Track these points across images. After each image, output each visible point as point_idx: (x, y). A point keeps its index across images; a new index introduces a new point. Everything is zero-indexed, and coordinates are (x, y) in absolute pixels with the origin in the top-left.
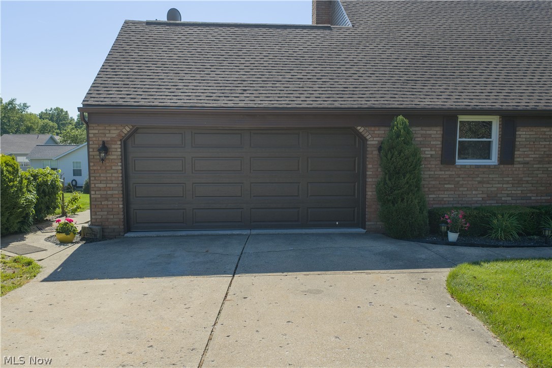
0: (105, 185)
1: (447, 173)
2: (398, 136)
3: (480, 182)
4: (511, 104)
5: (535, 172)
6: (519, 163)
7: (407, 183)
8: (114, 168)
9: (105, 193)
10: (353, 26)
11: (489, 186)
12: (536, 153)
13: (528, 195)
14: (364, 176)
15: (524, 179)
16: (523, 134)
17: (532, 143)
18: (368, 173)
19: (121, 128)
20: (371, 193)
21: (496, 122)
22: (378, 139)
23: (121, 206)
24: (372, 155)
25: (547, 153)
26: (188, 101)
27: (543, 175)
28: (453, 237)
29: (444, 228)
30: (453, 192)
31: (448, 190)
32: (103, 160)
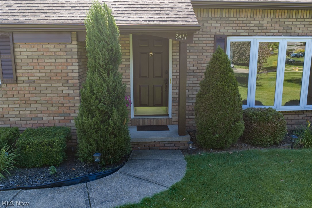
5: (43, 92)
6: (23, 82)
12: (41, 71)
13: (39, 115)
15: (31, 99)
16: (24, 51)
17: (35, 61)
25: (55, 71)
27: (52, 95)
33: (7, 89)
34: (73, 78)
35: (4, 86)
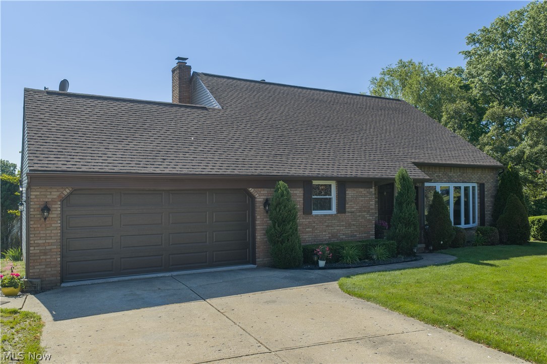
0: (44, 241)
1: (307, 220)
2: (282, 195)
3: (327, 226)
4: (342, 173)
5: (358, 218)
6: (349, 212)
7: (291, 228)
8: (53, 225)
9: (44, 248)
10: (223, 108)
11: (332, 228)
12: (358, 205)
13: (355, 233)
14: (254, 225)
15: (352, 223)
16: (350, 193)
17: (355, 199)
18: (257, 222)
19: (62, 190)
20: (260, 236)
21: (334, 185)
22: (263, 197)
23: (59, 259)
24: (260, 208)
25: (364, 205)
26: (122, 168)
27: (362, 220)
28: (322, 263)
29: (316, 258)
30: (311, 234)
31: (308, 232)
32: (45, 219)
33: (340, 217)
34: (372, 209)
35: (339, 215)
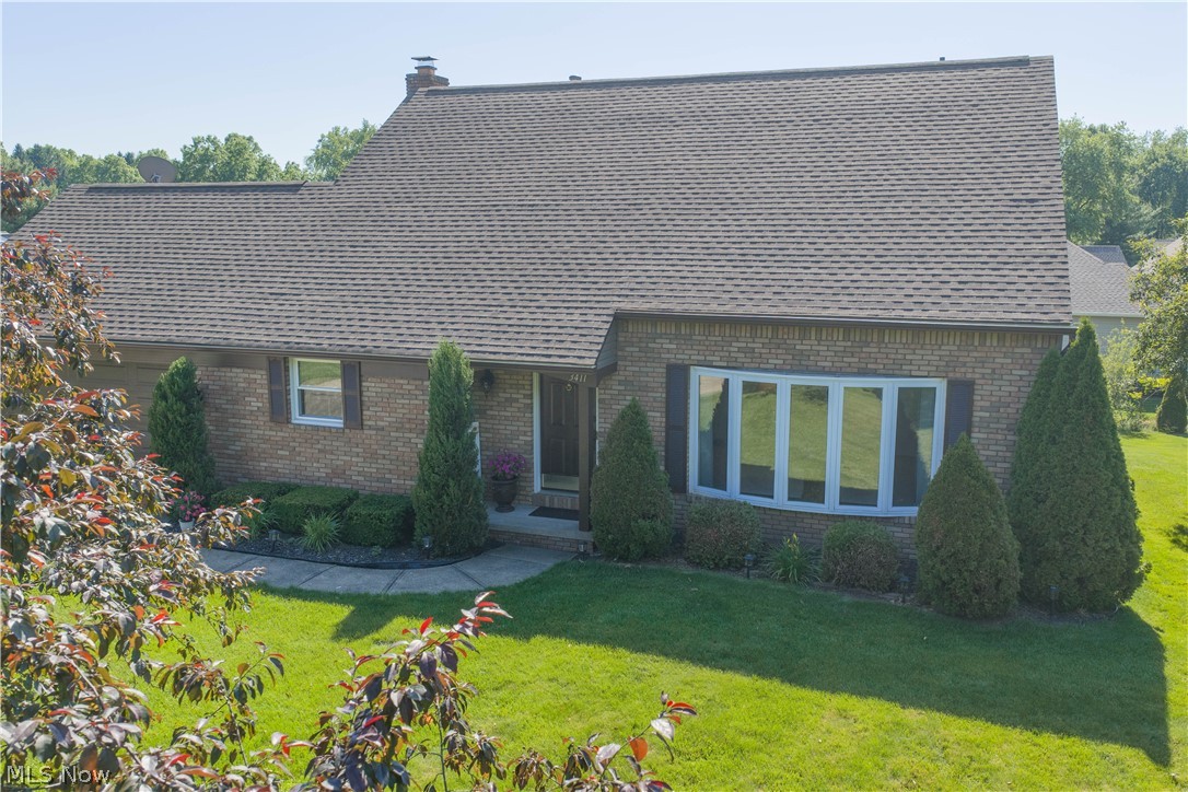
1: (279, 434)
3: (320, 451)
4: (355, 342)
5: (393, 444)
6: (370, 428)
11: (333, 457)
12: (392, 415)
13: (387, 476)
15: (379, 452)
17: (385, 400)
27: (404, 449)
30: (288, 462)
31: (282, 458)
33: (350, 435)
35: (347, 431)
